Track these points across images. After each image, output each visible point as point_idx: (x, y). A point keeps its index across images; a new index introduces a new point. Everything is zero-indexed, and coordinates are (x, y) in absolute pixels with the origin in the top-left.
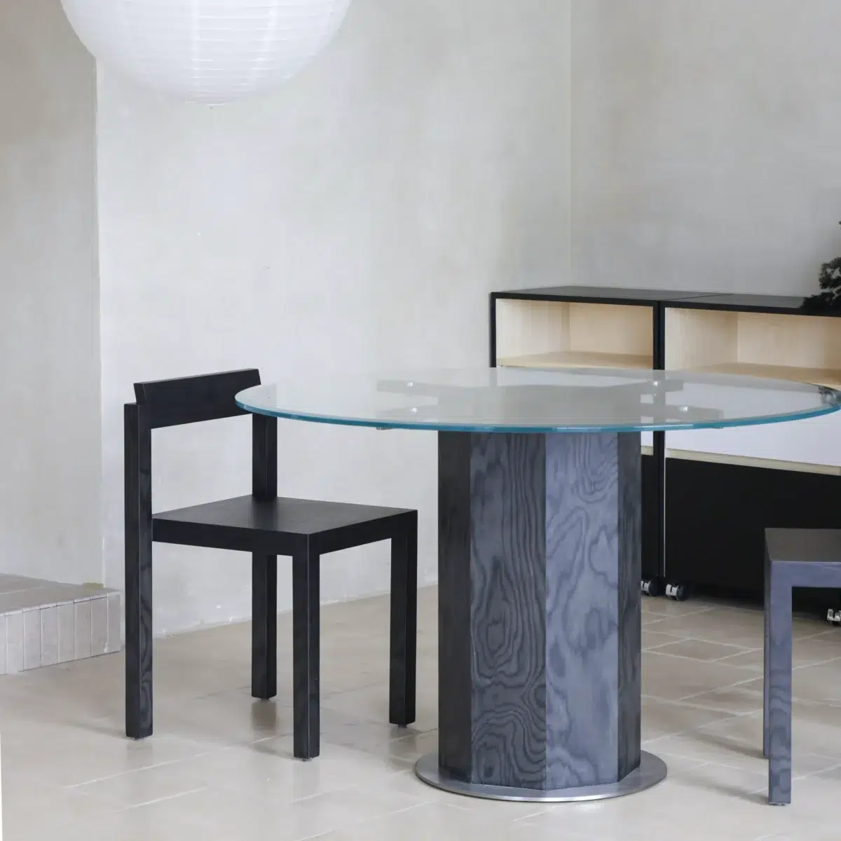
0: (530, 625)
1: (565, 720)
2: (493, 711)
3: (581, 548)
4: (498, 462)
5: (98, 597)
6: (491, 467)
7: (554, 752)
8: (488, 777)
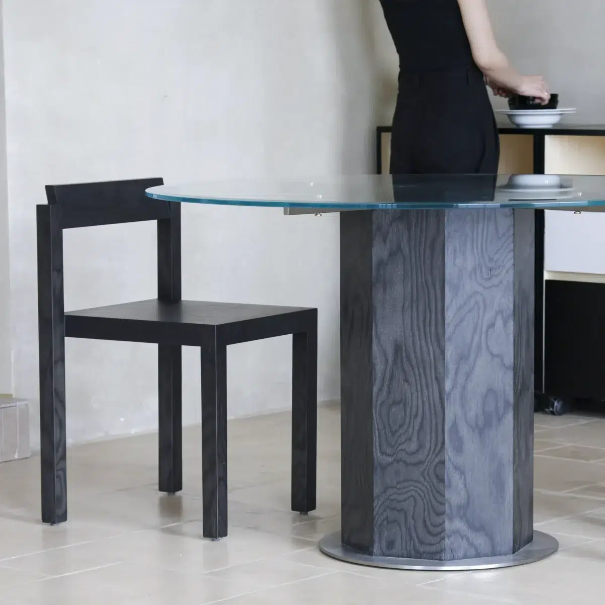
0: (430, 405)
1: (463, 494)
2: (395, 487)
3: (478, 332)
4: (399, 248)
5: (8, 405)
6: (392, 255)
7: (454, 525)
8: (390, 549)
